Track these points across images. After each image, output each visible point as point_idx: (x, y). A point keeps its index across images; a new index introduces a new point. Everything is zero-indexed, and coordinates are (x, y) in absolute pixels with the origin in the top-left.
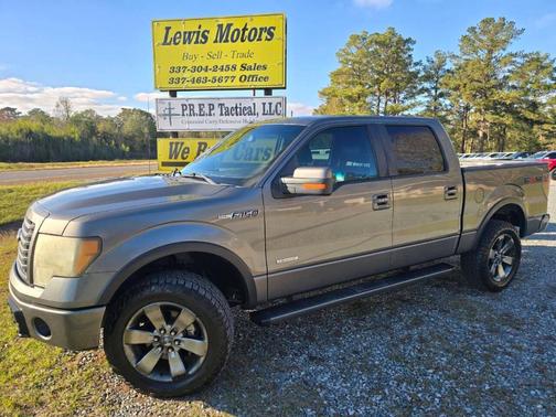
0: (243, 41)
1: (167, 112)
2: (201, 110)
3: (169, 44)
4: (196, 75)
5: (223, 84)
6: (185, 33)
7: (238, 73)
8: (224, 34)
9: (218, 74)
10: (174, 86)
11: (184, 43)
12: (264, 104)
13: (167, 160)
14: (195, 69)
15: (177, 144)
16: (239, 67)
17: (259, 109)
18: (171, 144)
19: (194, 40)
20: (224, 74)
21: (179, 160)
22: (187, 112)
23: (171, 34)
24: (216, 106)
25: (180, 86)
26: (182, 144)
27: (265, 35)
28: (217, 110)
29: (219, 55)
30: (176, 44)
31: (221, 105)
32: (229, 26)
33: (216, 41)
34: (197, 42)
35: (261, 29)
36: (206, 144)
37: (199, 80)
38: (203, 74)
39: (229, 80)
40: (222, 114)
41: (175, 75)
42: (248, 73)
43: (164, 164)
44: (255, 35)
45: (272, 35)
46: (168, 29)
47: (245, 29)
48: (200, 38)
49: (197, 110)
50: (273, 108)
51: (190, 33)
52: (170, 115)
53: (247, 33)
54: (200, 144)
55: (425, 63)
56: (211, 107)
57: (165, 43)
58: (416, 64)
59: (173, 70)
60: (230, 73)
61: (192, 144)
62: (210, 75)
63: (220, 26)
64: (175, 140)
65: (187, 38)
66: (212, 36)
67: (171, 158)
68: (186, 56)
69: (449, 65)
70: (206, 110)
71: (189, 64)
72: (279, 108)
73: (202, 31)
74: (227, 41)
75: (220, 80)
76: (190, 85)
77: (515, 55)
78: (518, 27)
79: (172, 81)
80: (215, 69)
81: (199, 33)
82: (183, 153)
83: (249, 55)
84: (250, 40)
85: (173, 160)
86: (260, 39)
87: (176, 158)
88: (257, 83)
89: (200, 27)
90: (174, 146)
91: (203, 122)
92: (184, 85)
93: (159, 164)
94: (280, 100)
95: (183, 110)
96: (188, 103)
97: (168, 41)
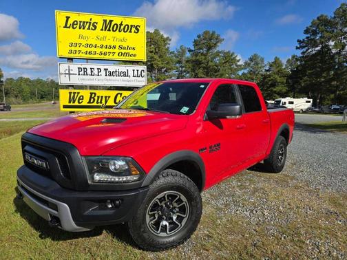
0: (120, 32)
1: (67, 72)
2: (92, 72)
3: (69, 27)
4: (89, 49)
5: (107, 57)
6: (81, 22)
7: (117, 51)
8: (107, 26)
9: (104, 50)
10: (72, 56)
11: (80, 28)
12: (134, 70)
13: (68, 104)
14: (87, 46)
15: (74, 93)
16: (117, 47)
17: (131, 73)
18: (70, 93)
19: (87, 27)
20: (108, 50)
21: (76, 104)
22: (82, 73)
23: (70, 22)
24: (102, 70)
25: (77, 55)
26: (78, 93)
27: (133, 29)
28: (103, 73)
29: (104, 39)
30: (73, 28)
31: (106, 69)
32: (111, 21)
33: (102, 30)
34: (89, 29)
35: (132, 26)
36: (95, 94)
37: (90, 53)
38: (93, 49)
39: (111, 54)
40: (106, 75)
41: (73, 48)
42: (123, 51)
43: (65, 107)
45: (138, 30)
46: (68, 18)
47: (121, 25)
48: (91, 26)
49: (89, 72)
50: (139, 73)
51: (84, 22)
52: (69, 74)
53: (122, 27)
54: (91, 94)
55: (176, 52)
56: (99, 70)
57: (66, 27)
58: (171, 53)
59: (71, 45)
60: (112, 50)
61: (86, 94)
62: (98, 50)
63: (105, 21)
64: (73, 91)
65: (82, 25)
66: (99, 26)
67: (70, 102)
68: (81, 37)
69: (188, 55)
70: (96, 72)
71: (84, 42)
72: (143, 74)
73: (92, 22)
74: (109, 30)
75: (105, 54)
76: (84, 56)
77: (220, 52)
78: (221, 37)
79: (71, 52)
80: (102, 46)
81: (90, 23)
82: (79, 99)
83: (124, 40)
84: (124, 32)
85: (72, 104)
86: (130, 32)
87: (74, 102)
88: (130, 57)
89: (91, 20)
90: (72, 95)
91: (93, 80)
92: (79, 55)
93: (62, 107)
94: (143, 69)
95: (79, 71)
96: (82, 67)
97: (68, 26)
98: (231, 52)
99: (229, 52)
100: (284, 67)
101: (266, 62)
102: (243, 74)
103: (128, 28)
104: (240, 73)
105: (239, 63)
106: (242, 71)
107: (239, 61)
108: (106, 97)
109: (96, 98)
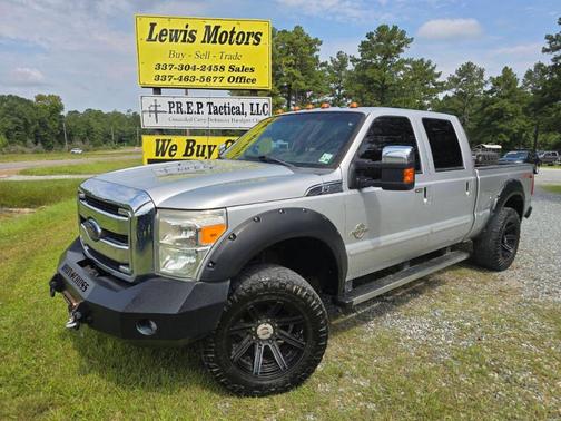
0: (231, 43)
1: (153, 109)
2: (189, 108)
3: (155, 41)
4: (184, 73)
5: (212, 84)
6: (172, 31)
7: (227, 74)
8: (213, 35)
9: (207, 74)
10: (159, 83)
11: (171, 40)
12: (252, 105)
13: (154, 157)
14: (182, 67)
15: (164, 141)
16: (227, 69)
17: (247, 109)
18: (158, 141)
19: (181, 38)
20: (212, 74)
21: (167, 156)
22: (175, 109)
23: (157, 31)
24: (204, 105)
25: (166, 83)
26: (170, 141)
27: (252, 39)
28: (205, 109)
29: (207, 55)
30: (161, 41)
31: (210, 104)
32: (217, 28)
33: (203, 42)
34: (184, 41)
35: (249, 34)
36: (194, 142)
37: (186, 79)
38: (190, 73)
39: (218, 80)
40: (210, 113)
41: (161, 73)
42: (236, 74)
43: (150, 161)
44: (243, 39)
45: (259, 40)
46: (153, 25)
47: (233, 32)
49: (185, 108)
50: (261, 109)
51: (177, 31)
52: (156, 112)
53: (235, 36)
54: (188, 141)
55: (330, 63)
56: (200, 105)
57: (150, 39)
58: (323, 65)
59: (159, 67)
60: (218, 74)
61: (180, 142)
62: (198, 74)
63: (208, 27)
64: (162, 137)
65: (175, 36)
66: (200, 36)
67: (157, 155)
68: (172, 54)
69: (350, 67)
70: (195, 108)
71: (177, 62)
72: (266, 110)
73: (189, 29)
74: (214, 42)
75: (209, 79)
76: (177, 83)
77: (406, 62)
78: (408, 36)
79: (158, 78)
80: (203, 68)
81: (186, 32)
82: (171, 150)
83: (237, 57)
84: (238, 43)
85: (160, 157)
86: (247, 43)
87: (163, 155)
88: (246, 84)
89: (187, 26)
90: (161, 143)
91: (191, 120)
92: (170, 83)
93: (146, 162)
94: (266, 101)
95: (170, 108)
96: (175, 100)
97: (154, 37)
98: (426, 61)
99: (422, 60)
100: (520, 85)
101: (486, 78)
102: (447, 98)
103: (244, 38)
104: (441, 96)
105: (437, 80)
106: (445, 93)
107: (438, 75)
108: (210, 146)
109: (195, 148)
